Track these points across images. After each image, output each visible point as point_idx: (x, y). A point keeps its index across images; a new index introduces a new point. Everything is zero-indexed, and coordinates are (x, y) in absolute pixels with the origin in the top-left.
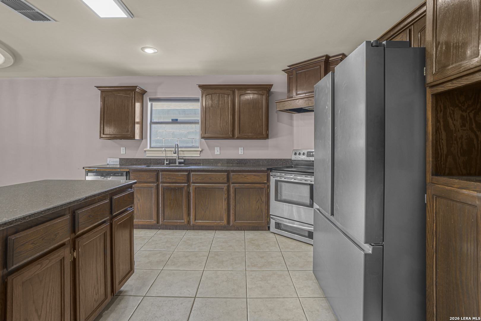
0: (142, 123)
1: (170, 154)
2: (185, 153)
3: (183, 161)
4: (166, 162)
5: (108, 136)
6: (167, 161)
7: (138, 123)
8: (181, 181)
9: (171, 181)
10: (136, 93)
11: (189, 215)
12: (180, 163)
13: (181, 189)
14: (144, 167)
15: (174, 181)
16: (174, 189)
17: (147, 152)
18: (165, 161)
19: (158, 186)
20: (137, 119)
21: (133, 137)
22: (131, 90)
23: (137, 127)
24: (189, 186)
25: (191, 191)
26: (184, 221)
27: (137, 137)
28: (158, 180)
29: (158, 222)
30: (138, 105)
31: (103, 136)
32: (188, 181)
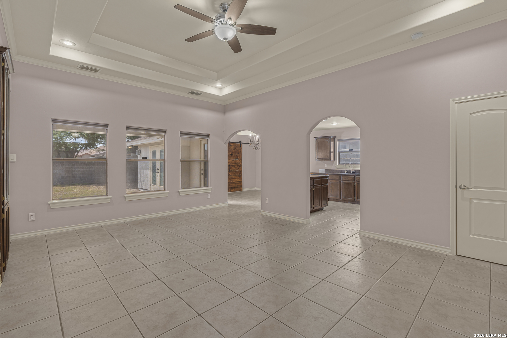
0: (334, 152)
2: (356, 167)
3: (354, 171)
4: (346, 172)
5: (319, 159)
7: (332, 152)
8: (351, 180)
9: (346, 180)
10: (331, 139)
11: (355, 196)
12: (353, 172)
13: (351, 183)
14: (334, 173)
15: (347, 180)
16: (348, 184)
17: (337, 167)
19: (340, 182)
20: (332, 150)
21: (330, 160)
22: (329, 137)
23: (332, 154)
24: (354, 183)
25: (356, 185)
26: (353, 199)
27: (332, 159)
28: (340, 179)
29: (340, 198)
30: (332, 143)
31: (317, 159)
32: (354, 180)
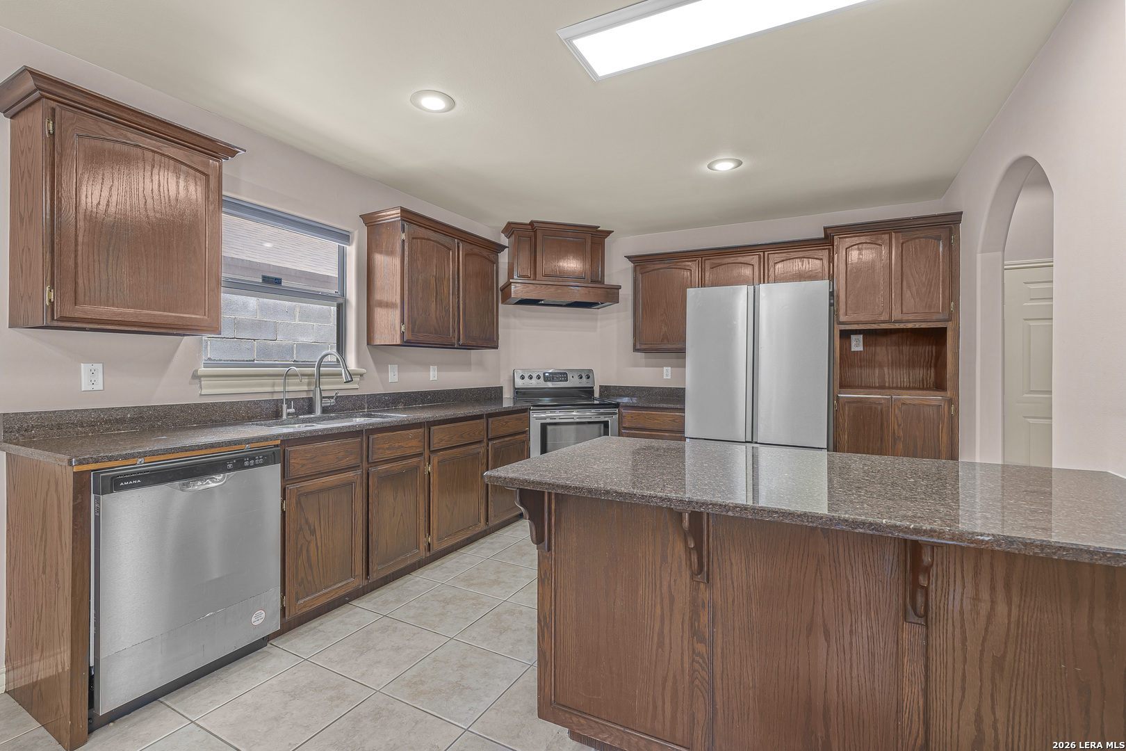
1: (298, 385)
4: (285, 410)
6: (289, 407)
9: (392, 455)
12: (325, 410)
15: (399, 453)
17: (204, 382)
18: (285, 406)
